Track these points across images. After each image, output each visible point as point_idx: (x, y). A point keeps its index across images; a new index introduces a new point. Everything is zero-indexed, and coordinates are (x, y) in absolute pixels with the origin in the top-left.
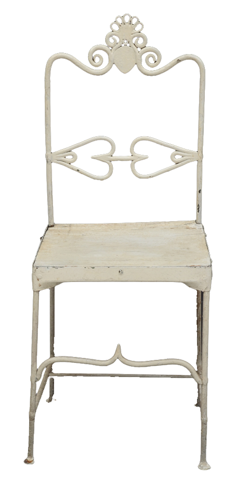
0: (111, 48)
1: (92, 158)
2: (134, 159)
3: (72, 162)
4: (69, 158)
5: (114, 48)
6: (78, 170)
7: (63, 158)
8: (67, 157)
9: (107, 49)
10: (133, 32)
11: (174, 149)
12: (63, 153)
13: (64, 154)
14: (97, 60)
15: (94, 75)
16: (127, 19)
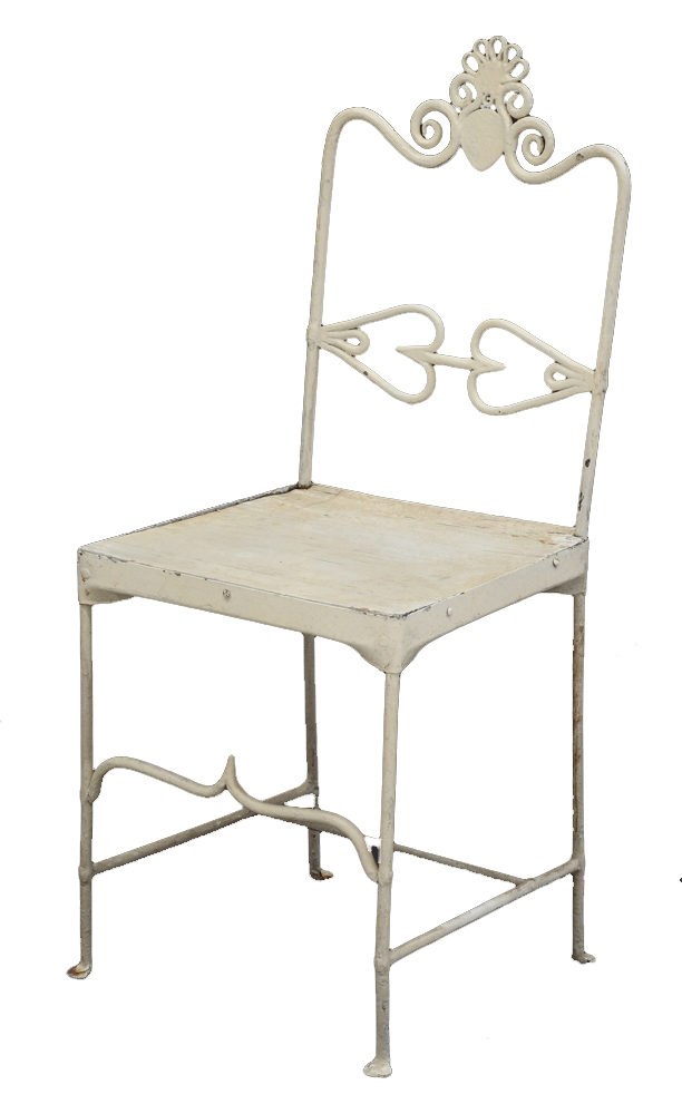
0: (458, 110)
1: (398, 351)
2: (476, 367)
3: (359, 354)
4: (354, 342)
5: (465, 110)
6: (366, 374)
7: (340, 342)
8: (349, 340)
9: (450, 109)
10: (504, 80)
11: (552, 356)
12: (341, 330)
13: (343, 333)
14: (430, 132)
15: (420, 165)
16: (498, 47)
